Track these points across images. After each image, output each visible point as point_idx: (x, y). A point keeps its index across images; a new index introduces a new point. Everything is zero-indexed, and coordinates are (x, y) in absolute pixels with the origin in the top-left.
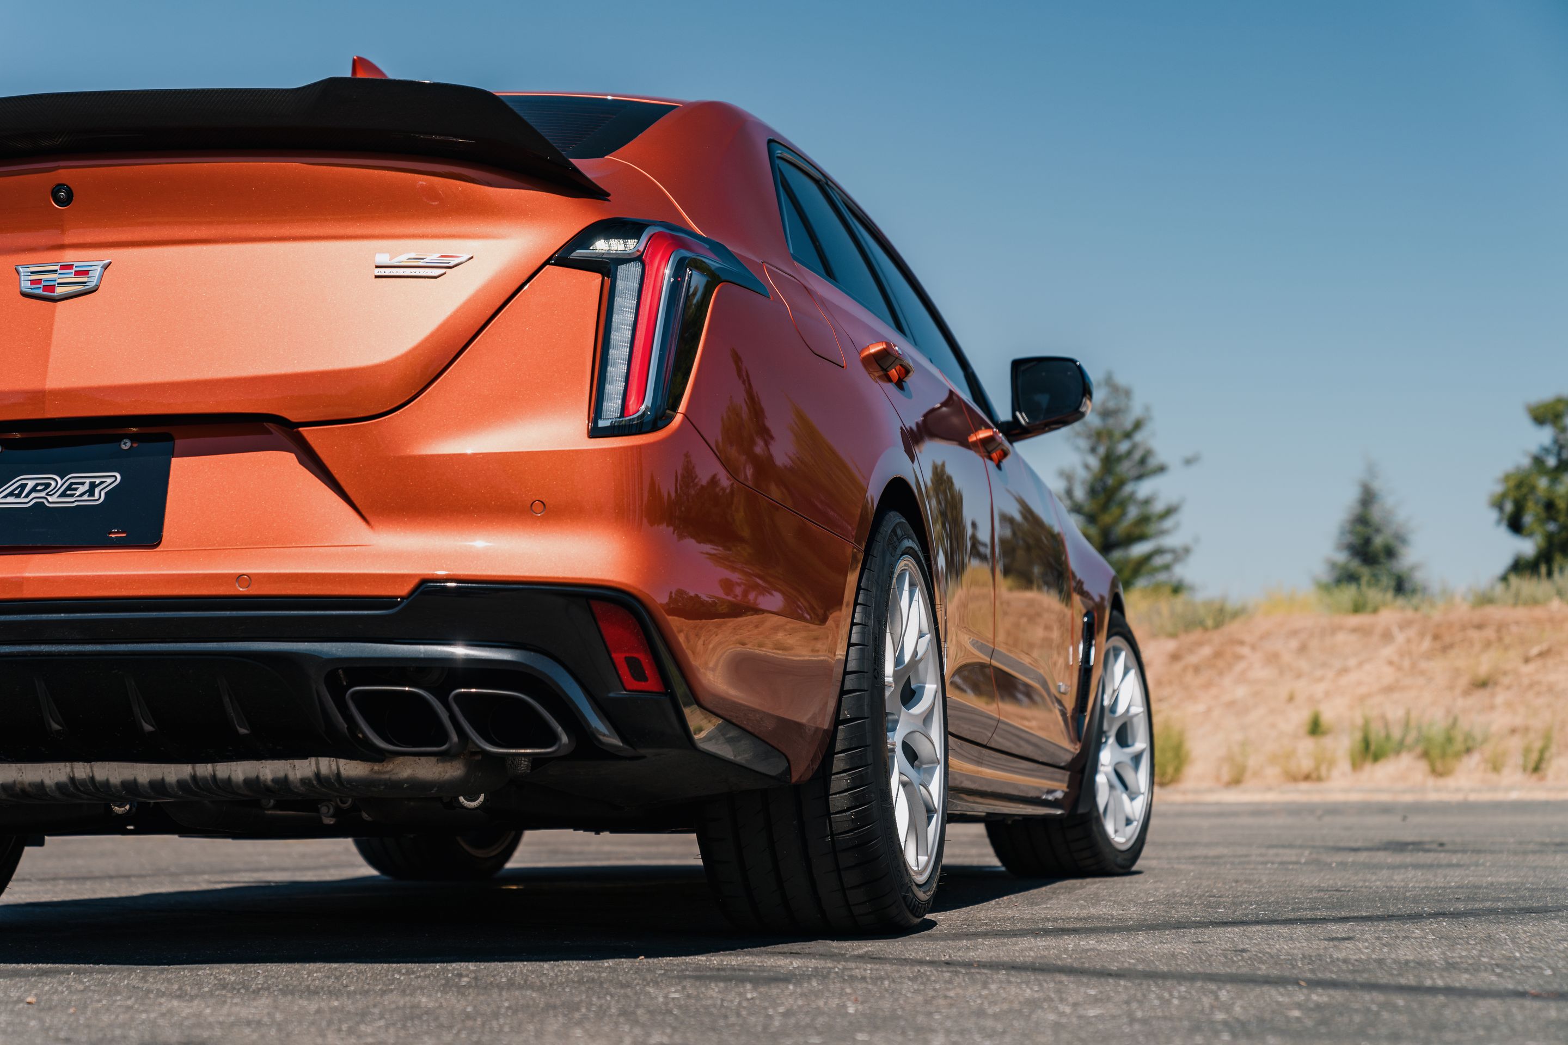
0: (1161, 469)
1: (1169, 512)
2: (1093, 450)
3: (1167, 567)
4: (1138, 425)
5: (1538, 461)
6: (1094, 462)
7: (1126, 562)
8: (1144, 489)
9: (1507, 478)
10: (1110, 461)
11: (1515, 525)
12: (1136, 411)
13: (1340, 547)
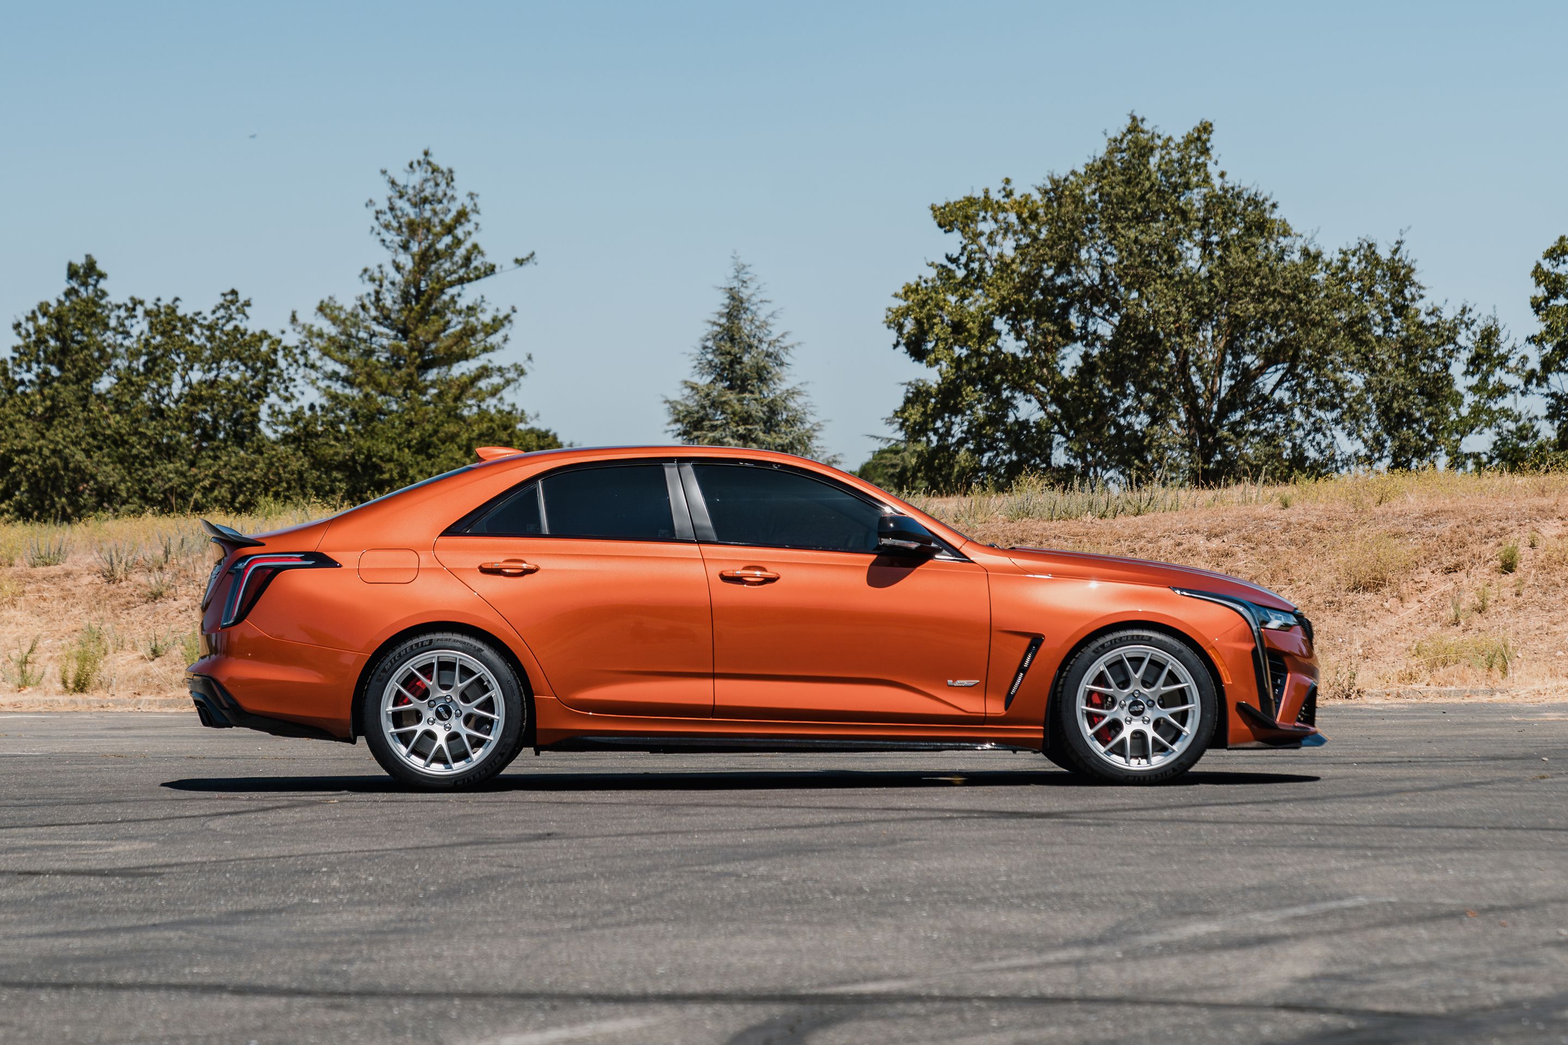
0: (491, 270)
1: (497, 324)
2: (405, 247)
3: (495, 392)
4: (462, 216)
5: (945, 274)
6: (407, 261)
7: (449, 384)
8: (468, 295)
9: (909, 291)
10: (425, 259)
11: (917, 350)
12: (462, 200)
13: (702, 368)
